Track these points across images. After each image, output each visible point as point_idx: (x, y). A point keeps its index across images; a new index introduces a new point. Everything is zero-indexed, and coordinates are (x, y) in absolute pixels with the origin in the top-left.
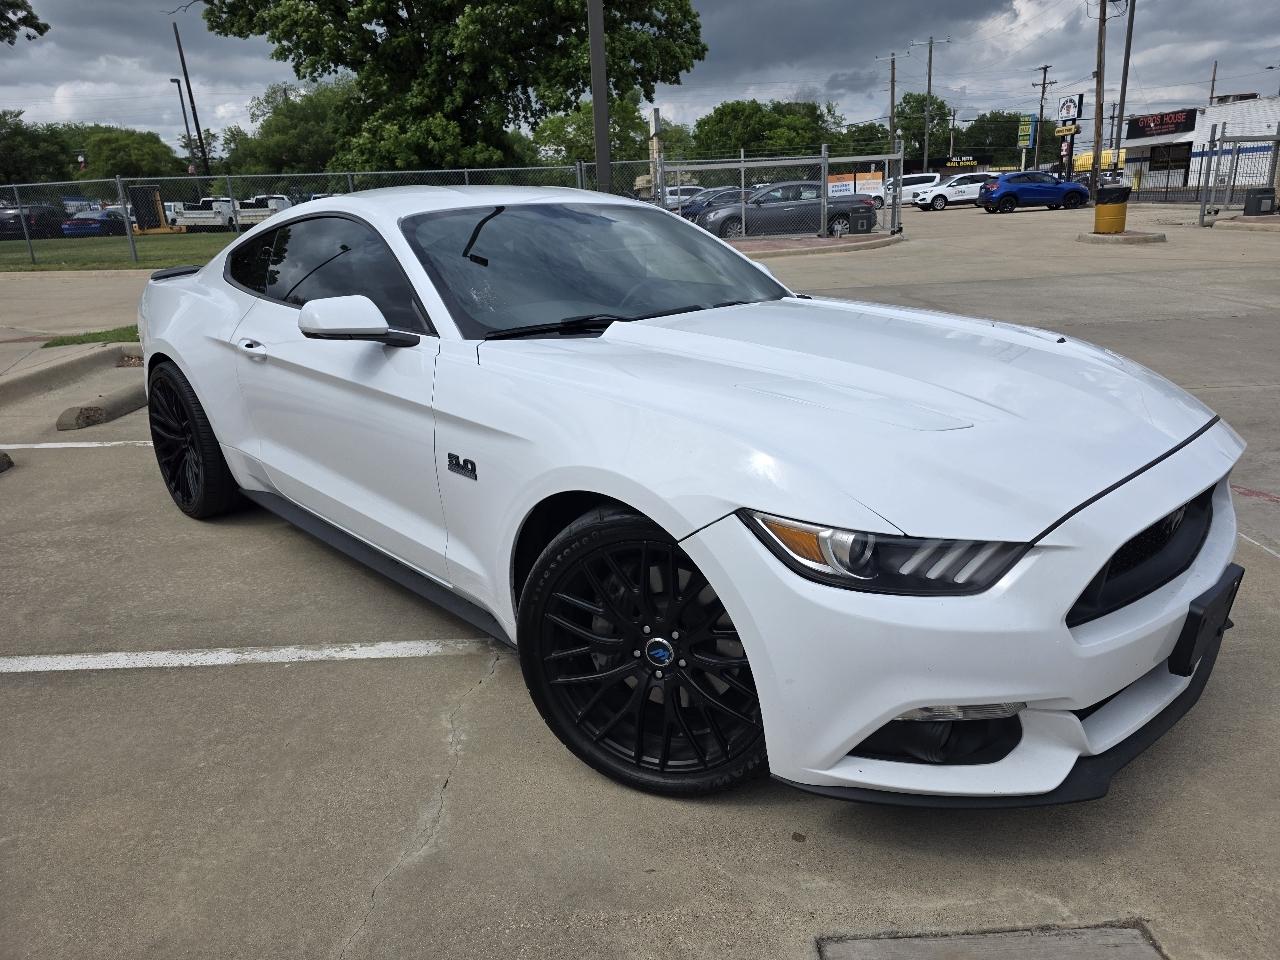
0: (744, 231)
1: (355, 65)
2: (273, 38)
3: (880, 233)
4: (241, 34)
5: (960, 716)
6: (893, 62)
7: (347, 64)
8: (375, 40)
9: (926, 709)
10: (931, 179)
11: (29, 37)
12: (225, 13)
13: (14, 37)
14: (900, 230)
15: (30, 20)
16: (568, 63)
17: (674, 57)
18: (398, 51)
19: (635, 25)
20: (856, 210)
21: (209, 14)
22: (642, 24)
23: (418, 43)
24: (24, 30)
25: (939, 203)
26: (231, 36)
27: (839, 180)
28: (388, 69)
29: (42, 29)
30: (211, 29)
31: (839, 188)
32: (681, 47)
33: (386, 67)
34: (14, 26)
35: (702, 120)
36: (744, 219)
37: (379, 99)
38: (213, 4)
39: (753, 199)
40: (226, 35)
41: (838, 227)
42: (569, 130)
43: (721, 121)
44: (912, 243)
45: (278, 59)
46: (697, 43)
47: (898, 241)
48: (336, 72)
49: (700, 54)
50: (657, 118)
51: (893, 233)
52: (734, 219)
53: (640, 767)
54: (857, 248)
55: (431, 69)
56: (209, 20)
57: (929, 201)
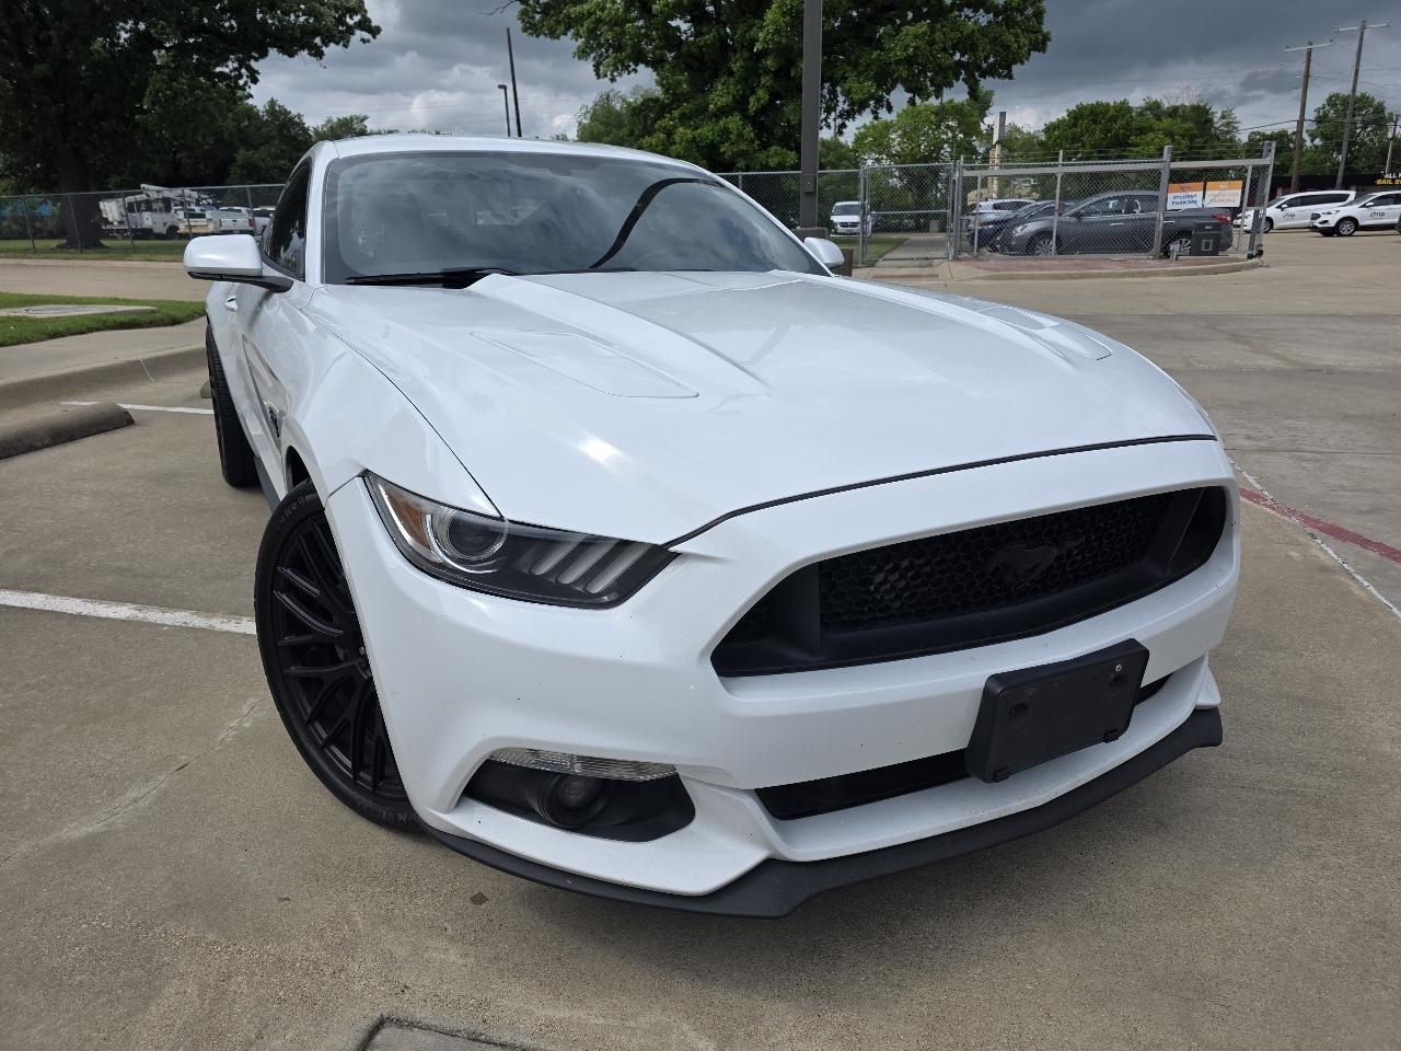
0: (1054, 248)
1: (656, 64)
2: (577, 35)
3: (1231, 256)
4: (553, 34)
5: (578, 769)
6: (1309, 53)
7: (647, 64)
8: (679, 37)
9: (535, 753)
10: (1343, 198)
11: (364, 41)
12: (538, 13)
13: (348, 42)
14: (1260, 253)
15: (365, 25)
16: (879, 55)
17: (1007, 47)
18: (704, 50)
19: (968, 12)
20: (1201, 227)
21: (524, 14)
22: (976, 11)
23: (723, 39)
24: (359, 34)
25: (1346, 228)
26: (542, 37)
27: (1183, 190)
28: (689, 67)
29: (375, 31)
30: (525, 30)
31: (1183, 200)
32: (1017, 36)
33: (687, 66)
34: (350, 30)
35: (1052, 124)
36: (1054, 234)
37: (677, 99)
38: (527, 4)
39: (1073, 211)
40: (538, 36)
41: (1174, 247)
42: (893, 136)
43: (1075, 125)
44: (1273, 269)
45: (580, 58)
46: (1039, 31)
47: (1254, 266)
48: (635, 71)
49: (1040, 44)
50: (1002, 124)
51: (1250, 257)
52: (1044, 234)
53: (356, 784)
54: (1195, 273)
55: (736, 66)
56: (523, 21)
57: (1332, 224)
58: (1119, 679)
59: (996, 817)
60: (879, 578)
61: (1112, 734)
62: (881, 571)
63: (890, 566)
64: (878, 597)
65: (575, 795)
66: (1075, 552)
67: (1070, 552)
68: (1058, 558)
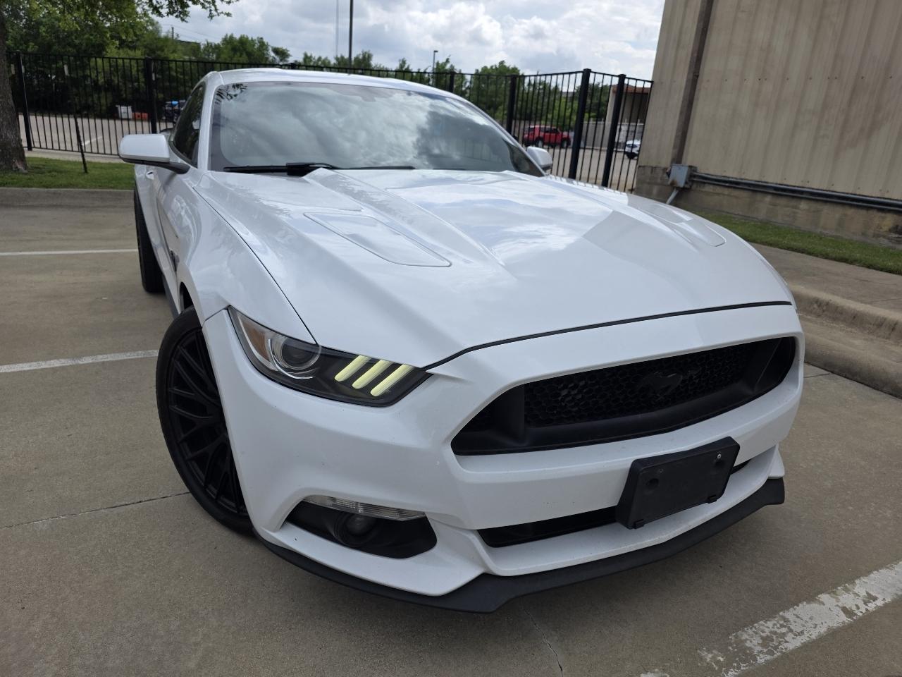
5: (360, 510)
9: (333, 499)
58: (720, 463)
59: (634, 549)
60: (564, 393)
61: (712, 498)
62: (567, 388)
63: (572, 385)
64: (563, 404)
65: (358, 526)
66: (695, 377)
67: (691, 377)
68: (684, 381)
